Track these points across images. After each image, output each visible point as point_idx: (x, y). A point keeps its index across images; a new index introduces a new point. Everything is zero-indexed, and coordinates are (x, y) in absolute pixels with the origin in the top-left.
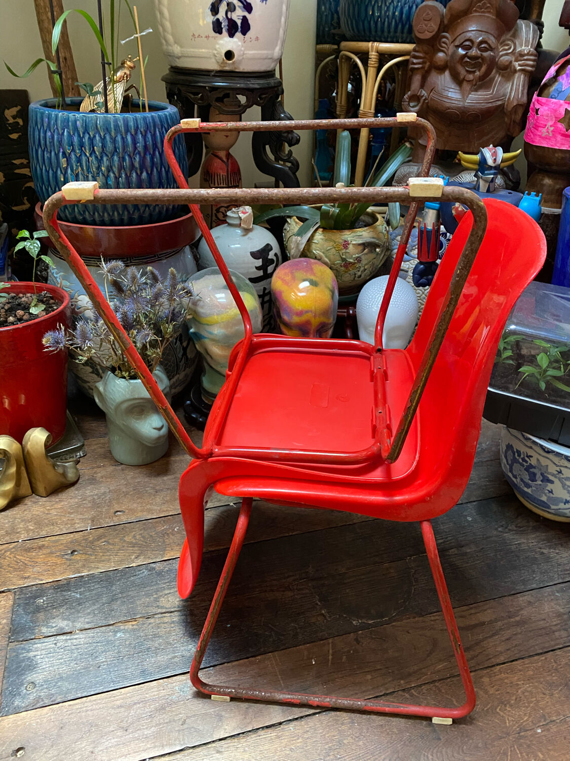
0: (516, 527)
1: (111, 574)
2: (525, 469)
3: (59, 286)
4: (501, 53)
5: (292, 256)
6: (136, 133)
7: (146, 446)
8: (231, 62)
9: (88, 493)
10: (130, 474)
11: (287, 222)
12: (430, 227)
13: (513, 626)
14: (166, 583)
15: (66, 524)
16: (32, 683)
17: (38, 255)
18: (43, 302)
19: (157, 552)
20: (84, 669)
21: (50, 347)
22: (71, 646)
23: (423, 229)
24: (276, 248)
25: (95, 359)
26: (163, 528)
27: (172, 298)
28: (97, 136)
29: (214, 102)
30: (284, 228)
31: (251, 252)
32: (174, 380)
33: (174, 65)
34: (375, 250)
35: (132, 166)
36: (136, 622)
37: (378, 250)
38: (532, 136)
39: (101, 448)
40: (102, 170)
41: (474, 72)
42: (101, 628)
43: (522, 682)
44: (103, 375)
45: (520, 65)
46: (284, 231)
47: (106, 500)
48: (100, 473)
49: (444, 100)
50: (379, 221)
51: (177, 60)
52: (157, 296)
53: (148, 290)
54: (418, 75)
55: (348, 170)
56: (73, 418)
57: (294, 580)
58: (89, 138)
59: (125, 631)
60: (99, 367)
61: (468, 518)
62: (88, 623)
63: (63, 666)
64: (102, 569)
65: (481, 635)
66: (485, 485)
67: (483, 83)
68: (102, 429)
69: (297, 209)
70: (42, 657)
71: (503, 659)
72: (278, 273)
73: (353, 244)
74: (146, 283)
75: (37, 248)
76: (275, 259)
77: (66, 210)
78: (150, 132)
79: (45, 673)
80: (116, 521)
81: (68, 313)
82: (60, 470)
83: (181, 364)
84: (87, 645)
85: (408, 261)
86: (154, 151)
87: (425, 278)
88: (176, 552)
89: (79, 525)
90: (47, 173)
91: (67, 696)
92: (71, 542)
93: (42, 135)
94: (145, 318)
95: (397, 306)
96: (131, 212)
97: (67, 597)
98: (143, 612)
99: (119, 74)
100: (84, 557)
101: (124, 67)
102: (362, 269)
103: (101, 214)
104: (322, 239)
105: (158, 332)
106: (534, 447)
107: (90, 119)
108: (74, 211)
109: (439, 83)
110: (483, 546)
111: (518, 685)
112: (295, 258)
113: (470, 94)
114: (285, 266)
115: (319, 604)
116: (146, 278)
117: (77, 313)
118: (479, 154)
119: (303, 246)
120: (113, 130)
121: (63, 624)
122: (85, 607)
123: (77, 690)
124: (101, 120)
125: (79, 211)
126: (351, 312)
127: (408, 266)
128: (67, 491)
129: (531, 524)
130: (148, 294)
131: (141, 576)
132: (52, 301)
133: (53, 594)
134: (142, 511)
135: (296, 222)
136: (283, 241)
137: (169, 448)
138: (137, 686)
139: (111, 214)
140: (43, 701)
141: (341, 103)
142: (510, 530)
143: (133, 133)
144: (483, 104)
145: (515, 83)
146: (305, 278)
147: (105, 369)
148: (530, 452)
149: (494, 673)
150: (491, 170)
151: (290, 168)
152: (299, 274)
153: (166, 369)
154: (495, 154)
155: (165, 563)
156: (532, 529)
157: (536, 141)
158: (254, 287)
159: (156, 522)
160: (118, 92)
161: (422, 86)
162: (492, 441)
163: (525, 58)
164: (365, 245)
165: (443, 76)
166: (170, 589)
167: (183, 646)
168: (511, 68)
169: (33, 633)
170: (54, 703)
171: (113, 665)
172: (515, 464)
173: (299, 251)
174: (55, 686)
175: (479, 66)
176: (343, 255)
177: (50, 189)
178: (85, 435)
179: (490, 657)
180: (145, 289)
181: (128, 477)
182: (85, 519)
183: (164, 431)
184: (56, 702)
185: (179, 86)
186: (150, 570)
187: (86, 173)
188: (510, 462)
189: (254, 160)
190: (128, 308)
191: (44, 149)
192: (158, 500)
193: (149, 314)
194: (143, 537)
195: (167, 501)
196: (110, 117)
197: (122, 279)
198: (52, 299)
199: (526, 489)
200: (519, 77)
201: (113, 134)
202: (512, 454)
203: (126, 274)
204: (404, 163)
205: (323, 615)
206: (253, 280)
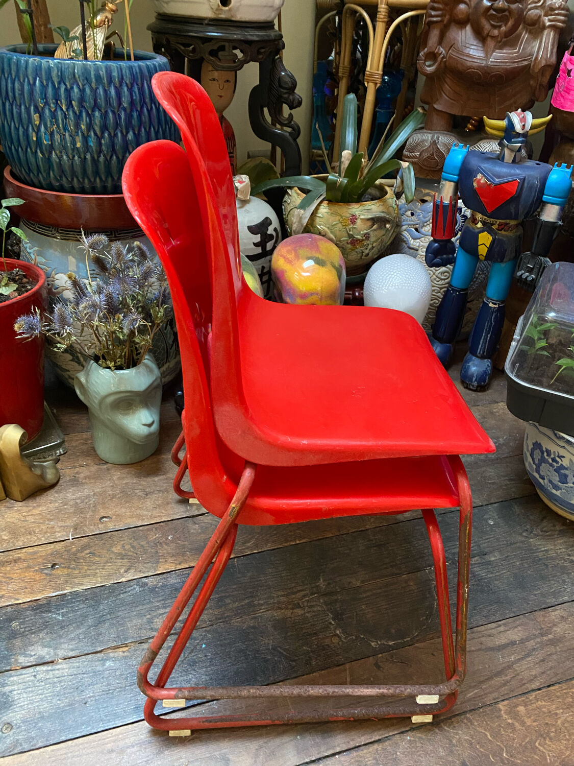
0: (542, 531)
1: (97, 590)
2: (555, 470)
3: (33, 262)
4: (529, 6)
5: (294, 231)
6: (121, 85)
7: (135, 444)
8: (227, 8)
9: (70, 496)
10: (117, 474)
11: (288, 193)
12: (447, 201)
13: (547, 645)
14: (160, 601)
15: (46, 533)
16: (8, 724)
17: (9, 226)
18: (14, 281)
19: (149, 565)
20: (69, 706)
21: (23, 333)
22: (53, 678)
23: (439, 203)
24: (275, 223)
25: (76, 346)
26: (154, 537)
27: (163, 277)
28: (75, 87)
29: (207, 56)
30: (284, 199)
31: (248, 227)
32: (164, 368)
33: (161, 12)
34: (385, 227)
35: (117, 125)
36: (127, 648)
37: (388, 226)
38: (562, 100)
39: (83, 444)
40: (81, 128)
41: (500, 27)
42: (87, 657)
43: (561, 711)
44: (84, 363)
45: (550, 21)
46: (284, 203)
47: (90, 504)
48: (84, 472)
49: (465, 58)
50: (388, 194)
51: (165, 5)
52: (146, 275)
53: (136, 269)
54: (436, 30)
55: (355, 136)
56: (52, 410)
57: (304, 596)
58: (66, 89)
59: (115, 659)
60: (79, 355)
61: (489, 521)
62: (72, 650)
63: (44, 703)
64: (87, 585)
65: (513, 657)
66: (506, 485)
67: (509, 40)
68: (84, 422)
69: (298, 180)
70: (19, 692)
71: (538, 684)
72: (280, 250)
73: (361, 219)
74: (133, 261)
75: (6, 218)
76: (274, 234)
77: (40, 175)
78: (137, 85)
79: (23, 712)
80: (101, 528)
81: (44, 293)
82: (38, 472)
83: (172, 351)
84: (71, 677)
85: (419, 239)
86: (142, 107)
87: (439, 257)
88: (171, 564)
89: (59, 534)
90: (16, 132)
91: (49, 739)
92: (51, 554)
93: (10, 85)
94: (132, 300)
95: (410, 288)
96: (116, 178)
97: (47, 619)
98: (136, 636)
99: (99, 18)
100: (66, 571)
101: (105, 9)
102: (370, 246)
103: (81, 180)
104: (328, 213)
105: (148, 316)
106: (567, 446)
107: (66, 67)
108: (50, 176)
109: (460, 39)
110: (509, 554)
111: (556, 714)
112: (298, 233)
113: (493, 51)
114: (286, 242)
115: (333, 623)
116: (133, 255)
117: (54, 294)
118: (506, 120)
119: (306, 220)
120: (94, 80)
121: (43, 652)
122: (68, 631)
123: (60, 732)
124: (80, 69)
125: (55, 176)
126: (357, 294)
127: (418, 244)
128: (45, 494)
129: (558, 528)
130: (135, 272)
131: (132, 592)
132: (25, 280)
133: (31, 615)
134: (132, 517)
135: (298, 194)
136: (282, 214)
137: (159, 445)
138: (130, 726)
139: (92, 180)
140: (21, 745)
141: (344, 64)
142: (535, 535)
143: (117, 85)
144: (508, 64)
145: (544, 41)
146: (309, 255)
147: (87, 358)
148: (562, 452)
149: (531, 701)
150: (519, 137)
151: (290, 133)
152: (302, 252)
153: (155, 357)
154: (523, 120)
155: (159, 578)
156: (558, 534)
157: (567, 106)
158: (254, 265)
159: (148, 530)
160: (99, 38)
161: (440, 43)
162: (510, 436)
163: (556, 12)
164: (374, 220)
165: (463, 31)
166: (165, 608)
167: (181, 676)
168: (540, 22)
169: (9, 663)
170: (34, 748)
171: (102, 700)
172: (543, 464)
173: (302, 225)
174: (35, 727)
175: (505, 20)
176: (350, 230)
177: (20, 149)
178: (66, 430)
179: (524, 682)
180: (132, 267)
181: (115, 478)
182: (67, 526)
183: (155, 427)
184: (37, 747)
185: (167, 36)
186: (142, 586)
187: (62, 131)
188: (537, 462)
189: (251, 123)
190: (114, 288)
191: (13, 102)
192: (149, 503)
193: (137, 295)
194: (133, 547)
195: (158, 505)
196: (90, 65)
197: (104, 255)
198: (26, 278)
199: (554, 491)
200: (549, 35)
201: (93, 85)
202: (540, 453)
203: (111, 249)
204: (415, 130)
205: (337, 635)
206: (252, 258)
